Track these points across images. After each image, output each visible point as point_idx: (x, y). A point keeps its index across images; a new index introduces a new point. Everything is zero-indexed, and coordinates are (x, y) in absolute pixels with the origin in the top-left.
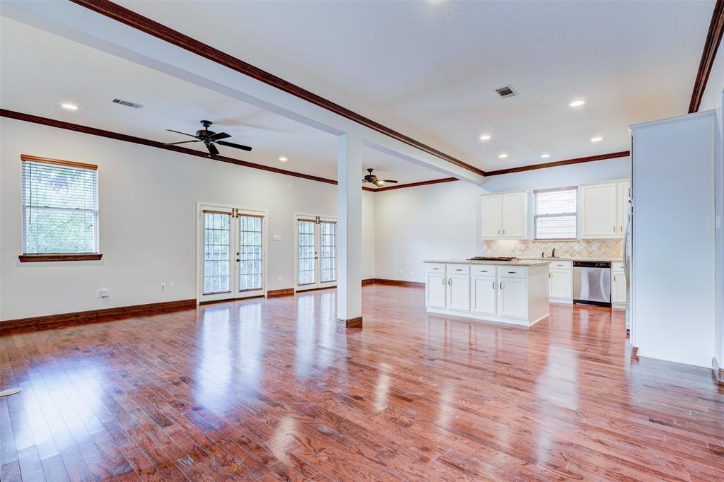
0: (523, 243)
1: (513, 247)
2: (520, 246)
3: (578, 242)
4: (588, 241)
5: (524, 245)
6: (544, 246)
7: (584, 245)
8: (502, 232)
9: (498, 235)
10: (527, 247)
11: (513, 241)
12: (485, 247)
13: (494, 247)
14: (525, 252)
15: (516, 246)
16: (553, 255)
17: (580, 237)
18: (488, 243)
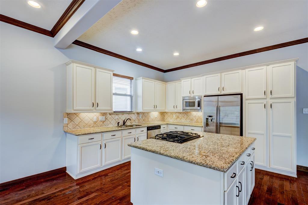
1: (95, 120)
2: (101, 118)
3: (134, 114)
4: (138, 113)
5: (104, 117)
6: (117, 117)
7: (136, 115)
8: (95, 105)
9: (91, 108)
10: (106, 119)
11: (95, 114)
12: (66, 120)
13: (77, 120)
14: (105, 123)
15: (98, 118)
16: (124, 123)
17: (134, 111)
18: (69, 115)
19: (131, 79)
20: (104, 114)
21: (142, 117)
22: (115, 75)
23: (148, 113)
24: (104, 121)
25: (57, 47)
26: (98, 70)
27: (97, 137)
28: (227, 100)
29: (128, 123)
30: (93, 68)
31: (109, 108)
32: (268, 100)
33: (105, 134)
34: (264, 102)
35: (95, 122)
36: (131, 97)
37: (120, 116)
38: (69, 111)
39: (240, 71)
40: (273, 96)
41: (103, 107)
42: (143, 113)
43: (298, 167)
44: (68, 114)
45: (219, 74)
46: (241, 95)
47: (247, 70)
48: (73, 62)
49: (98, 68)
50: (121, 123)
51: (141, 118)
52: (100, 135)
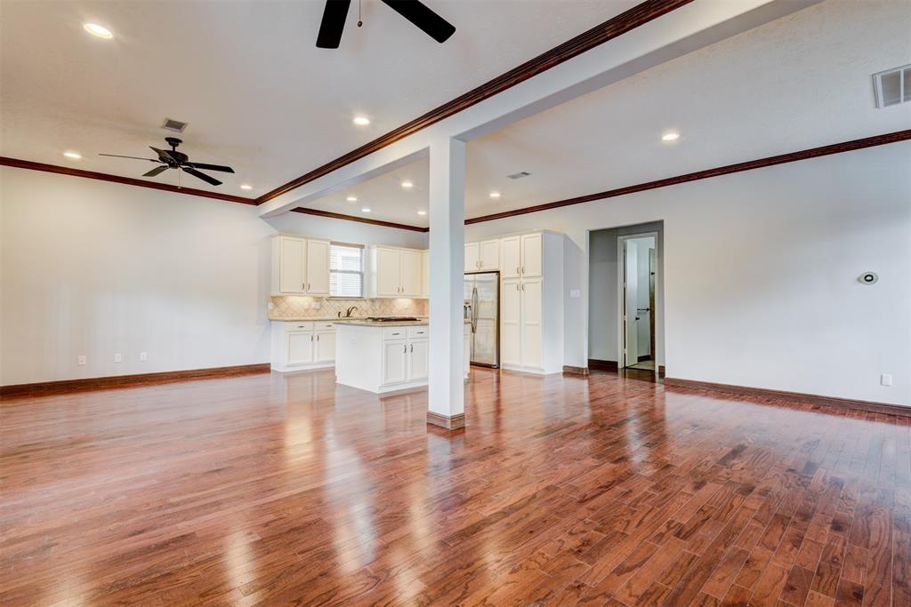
0: (317, 301)
1: (306, 306)
2: (315, 305)
3: (365, 300)
4: (372, 300)
5: (319, 303)
6: (338, 304)
7: (370, 303)
8: (307, 287)
9: (301, 290)
10: (321, 306)
11: (306, 298)
12: (271, 306)
13: (283, 306)
14: (320, 312)
15: (310, 305)
16: (348, 314)
17: (365, 296)
18: (275, 300)
19: (362, 247)
20: (318, 299)
21: (380, 307)
22: (332, 243)
23: (391, 300)
24: (318, 310)
25: (262, 217)
26: (310, 241)
27: (308, 325)
28: (483, 279)
29: (354, 314)
30: (303, 240)
31: (326, 292)
32: (522, 279)
33: (317, 323)
34: (517, 281)
35: (306, 310)
36: (362, 274)
37: (343, 303)
38: (275, 293)
39: (497, 240)
40: (526, 274)
41: (317, 290)
42: (382, 300)
43: (565, 367)
44: (273, 298)
45: (477, 243)
46: (498, 272)
47: (504, 239)
48: (280, 235)
49: (311, 238)
50: (344, 313)
51: (377, 307)
52: (311, 323)
